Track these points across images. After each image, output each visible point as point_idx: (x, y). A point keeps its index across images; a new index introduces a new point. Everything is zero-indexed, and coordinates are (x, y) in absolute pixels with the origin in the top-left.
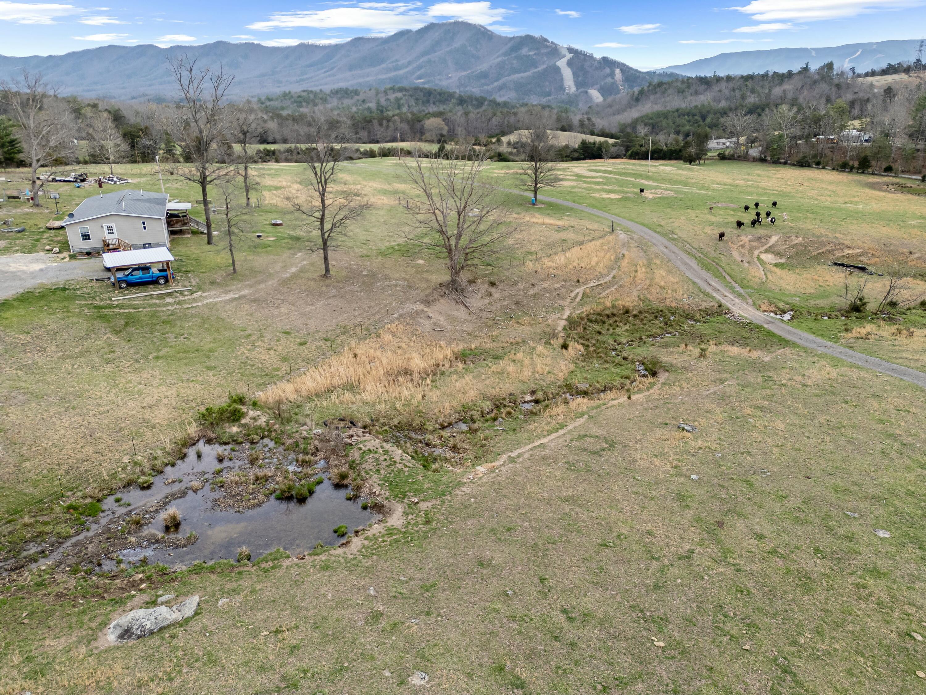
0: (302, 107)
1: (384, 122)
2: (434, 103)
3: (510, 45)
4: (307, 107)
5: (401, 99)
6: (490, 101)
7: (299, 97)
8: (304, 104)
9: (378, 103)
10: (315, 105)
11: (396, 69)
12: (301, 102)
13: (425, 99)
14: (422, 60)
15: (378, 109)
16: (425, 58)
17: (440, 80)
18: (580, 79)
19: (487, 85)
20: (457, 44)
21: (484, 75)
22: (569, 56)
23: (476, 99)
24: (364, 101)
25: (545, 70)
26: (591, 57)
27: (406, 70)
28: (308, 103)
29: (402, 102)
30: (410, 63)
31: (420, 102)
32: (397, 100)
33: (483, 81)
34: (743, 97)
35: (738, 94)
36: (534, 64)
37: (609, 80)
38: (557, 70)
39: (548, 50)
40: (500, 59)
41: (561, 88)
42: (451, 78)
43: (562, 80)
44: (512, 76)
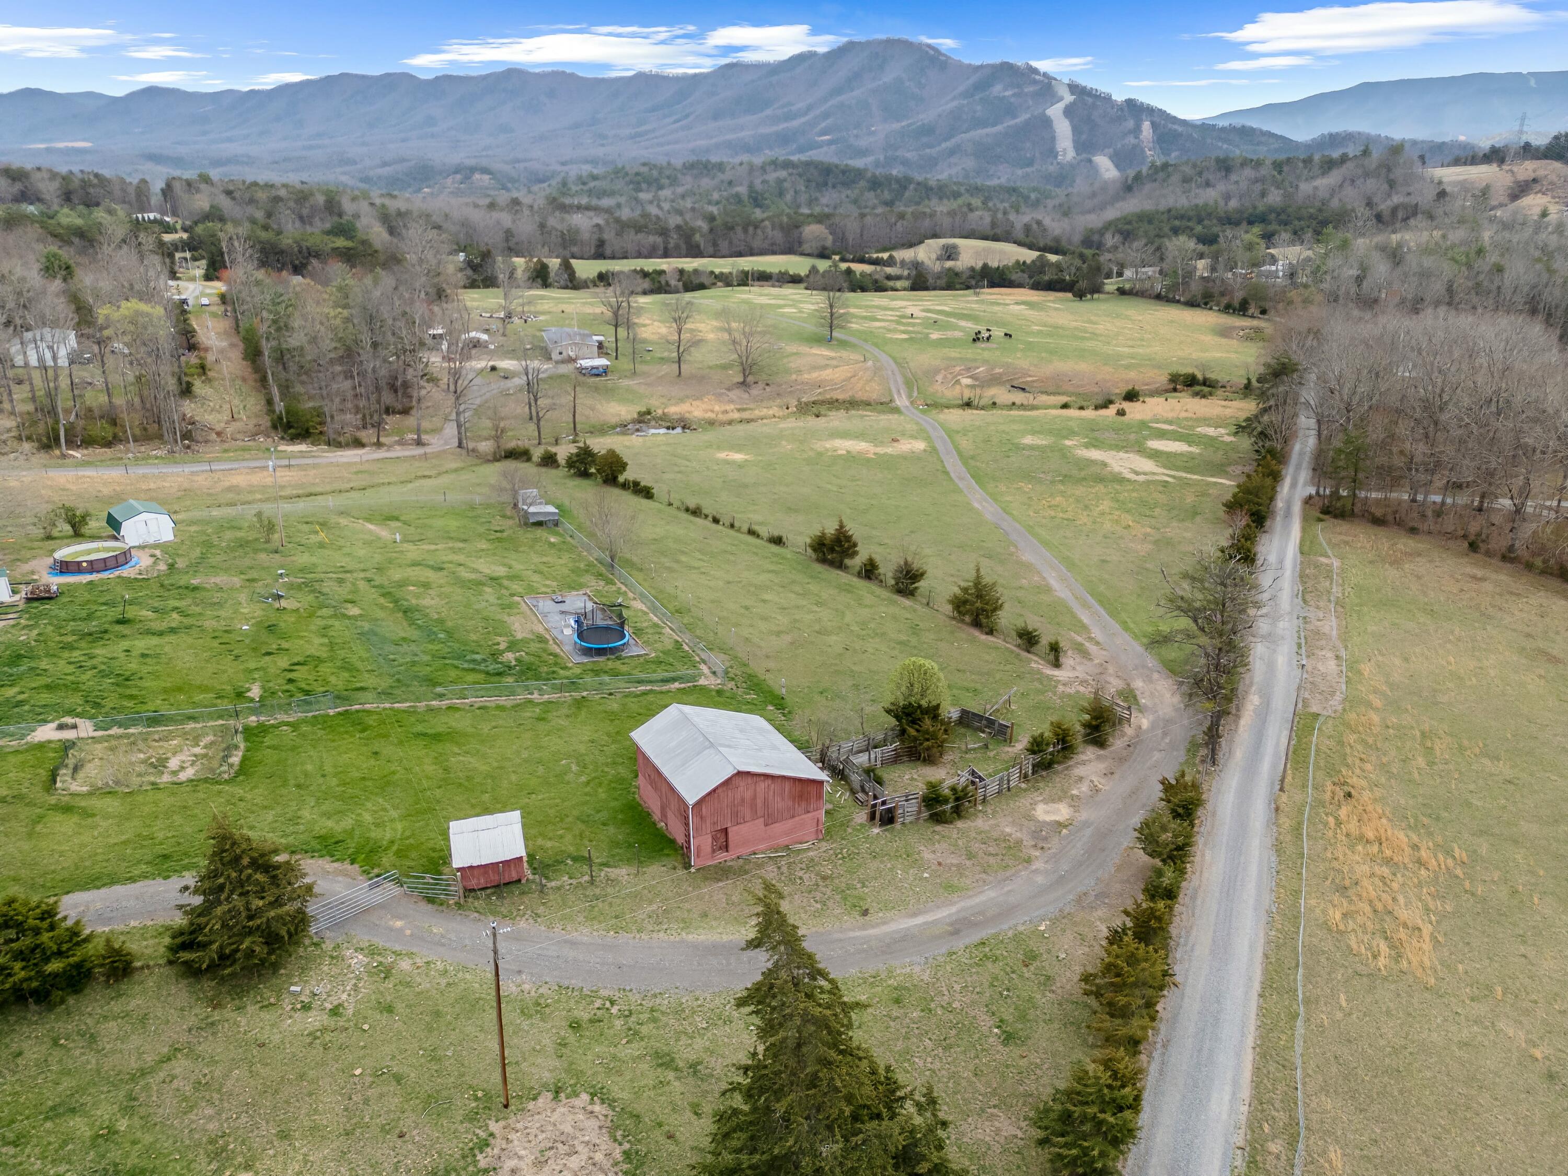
0: (641, 191)
1: (751, 229)
2: (834, 187)
3: (974, 79)
4: (648, 191)
5: (785, 180)
6: (919, 184)
7: (637, 174)
8: (644, 186)
9: (751, 187)
10: (661, 188)
11: (789, 117)
12: (639, 183)
13: (821, 179)
14: (830, 104)
15: (750, 197)
16: (835, 101)
17: (857, 136)
18: (1084, 137)
19: (931, 146)
20: (888, 77)
21: (927, 130)
22: (1069, 98)
23: (898, 181)
24: (730, 183)
25: (1027, 123)
26: (1108, 99)
27: (803, 120)
28: (649, 184)
29: (786, 185)
30: (809, 108)
31: (814, 184)
32: (780, 181)
33: (925, 140)
34: (1263, 194)
35: (1258, 187)
36: (1011, 111)
37: (1131, 140)
38: (1047, 123)
39: (1037, 87)
40: (955, 103)
41: (1052, 152)
42: (874, 133)
43: (1053, 139)
44: (972, 133)
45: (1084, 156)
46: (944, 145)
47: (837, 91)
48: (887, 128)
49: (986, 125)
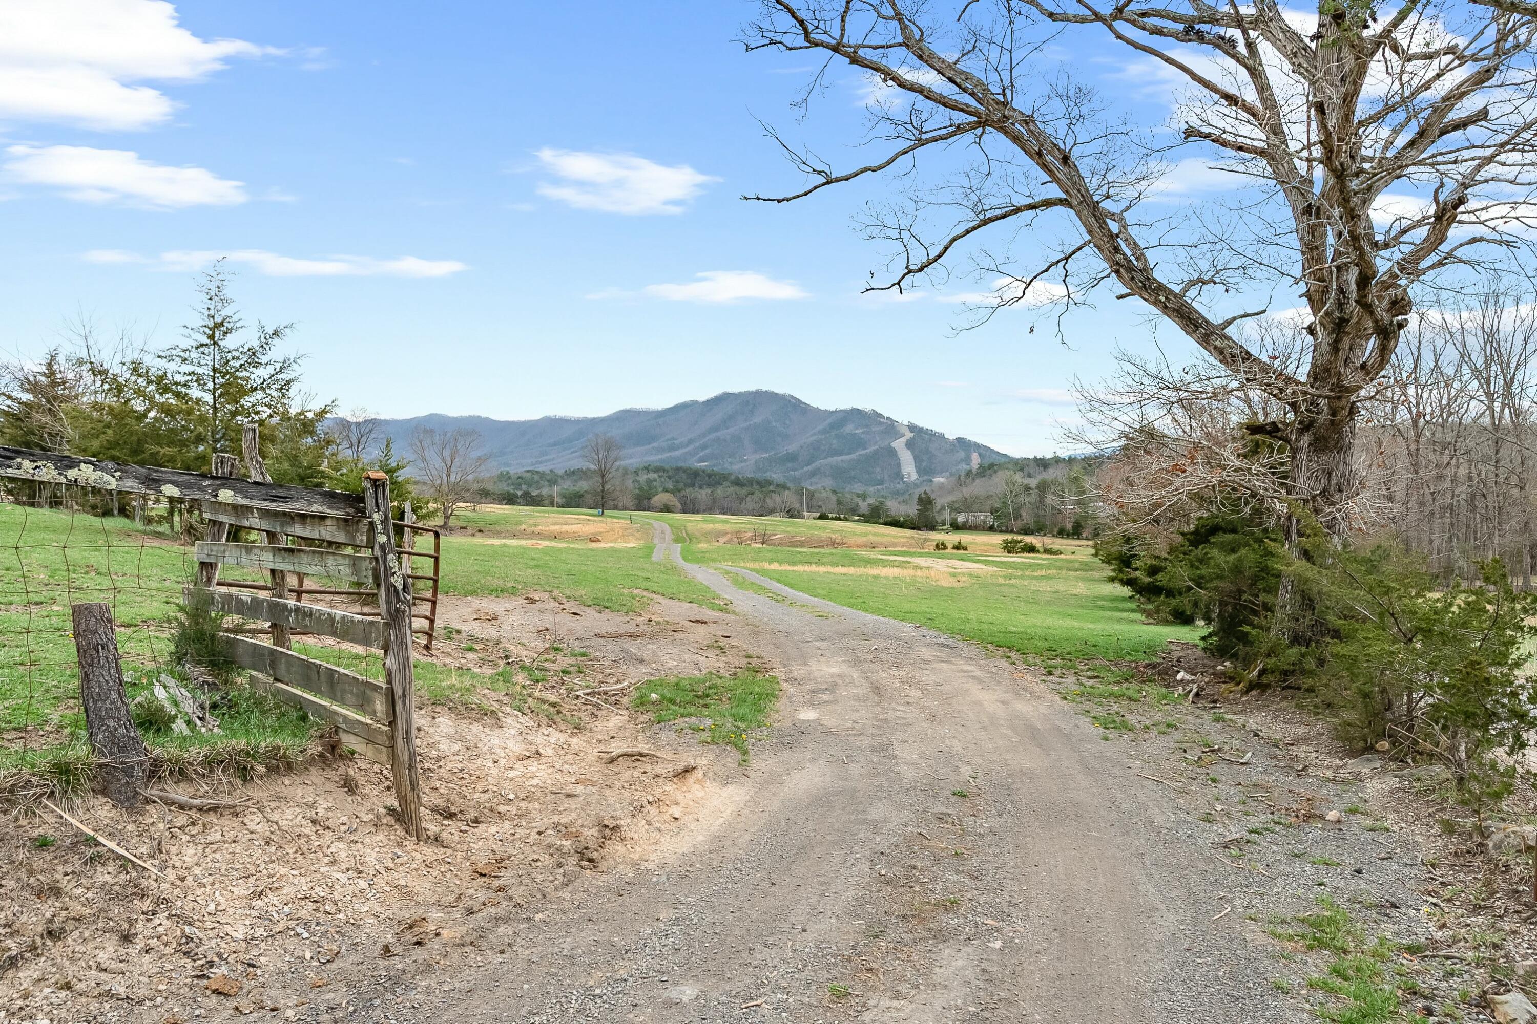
3: (829, 421)
11: (672, 448)
13: (689, 481)
14: (708, 438)
16: (713, 436)
17: (731, 463)
18: (924, 465)
19: (794, 470)
20: (757, 419)
21: (792, 458)
22: (909, 435)
25: (876, 453)
26: (942, 436)
27: (685, 450)
30: (690, 442)
33: (790, 465)
36: (862, 444)
37: (963, 466)
38: (892, 453)
39: (882, 428)
40: (815, 438)
41: (898, 475)
42: (746, 461)
43: (899, 465)
44: (830, 460)
45: (926, 477)
46: (806, 469)
47: (715, 429)
48: (757, 457)
49: (841, 454)
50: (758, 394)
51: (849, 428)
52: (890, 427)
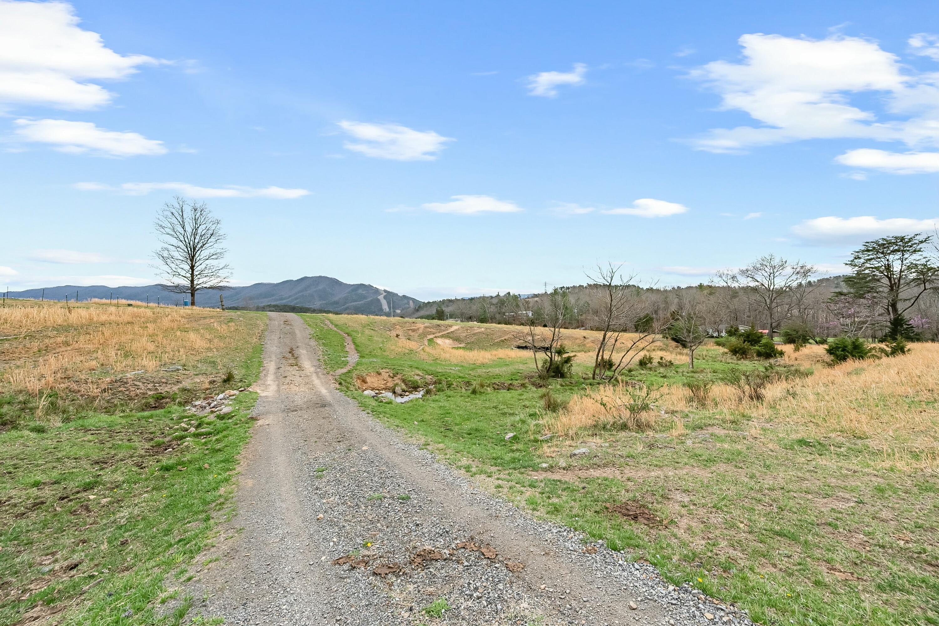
3: (352, 288)
14: (298, 295)
16: (300, 294)
18: (391, 305)
20: (320, 288)
21: (336, 303)
22: (385, 294)
25: (371, 301)
26: (397, 295)
30: (290, 297)
33: (335, 306)
36: (365, 298)
37: (407, 306)
38: (379, 301)
39: (373, 291)
40: (346, 295)
41: (381, 309)
43: (382, 305)
44: (353, 304)
45: (393, 310)
47: (301, 291)
48: (321, 303)
49: (356, 301)
50: (320, 277)
51: (360, 291)
52: (377, 291)
